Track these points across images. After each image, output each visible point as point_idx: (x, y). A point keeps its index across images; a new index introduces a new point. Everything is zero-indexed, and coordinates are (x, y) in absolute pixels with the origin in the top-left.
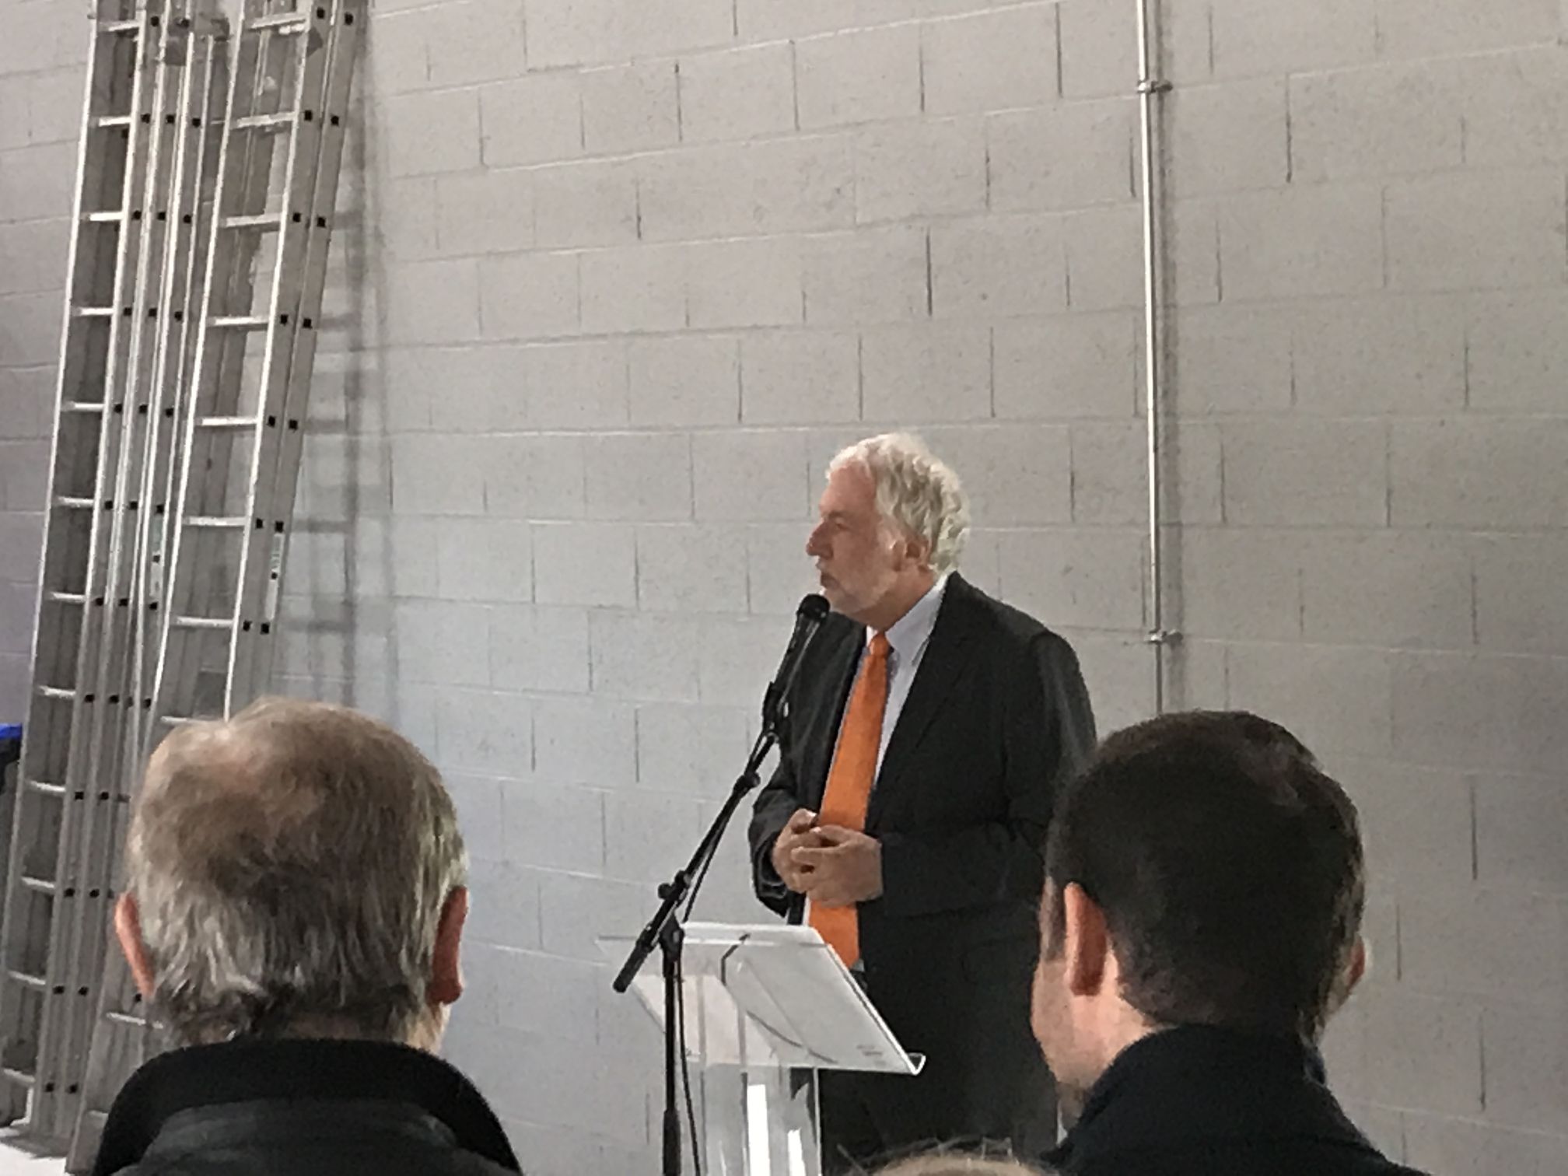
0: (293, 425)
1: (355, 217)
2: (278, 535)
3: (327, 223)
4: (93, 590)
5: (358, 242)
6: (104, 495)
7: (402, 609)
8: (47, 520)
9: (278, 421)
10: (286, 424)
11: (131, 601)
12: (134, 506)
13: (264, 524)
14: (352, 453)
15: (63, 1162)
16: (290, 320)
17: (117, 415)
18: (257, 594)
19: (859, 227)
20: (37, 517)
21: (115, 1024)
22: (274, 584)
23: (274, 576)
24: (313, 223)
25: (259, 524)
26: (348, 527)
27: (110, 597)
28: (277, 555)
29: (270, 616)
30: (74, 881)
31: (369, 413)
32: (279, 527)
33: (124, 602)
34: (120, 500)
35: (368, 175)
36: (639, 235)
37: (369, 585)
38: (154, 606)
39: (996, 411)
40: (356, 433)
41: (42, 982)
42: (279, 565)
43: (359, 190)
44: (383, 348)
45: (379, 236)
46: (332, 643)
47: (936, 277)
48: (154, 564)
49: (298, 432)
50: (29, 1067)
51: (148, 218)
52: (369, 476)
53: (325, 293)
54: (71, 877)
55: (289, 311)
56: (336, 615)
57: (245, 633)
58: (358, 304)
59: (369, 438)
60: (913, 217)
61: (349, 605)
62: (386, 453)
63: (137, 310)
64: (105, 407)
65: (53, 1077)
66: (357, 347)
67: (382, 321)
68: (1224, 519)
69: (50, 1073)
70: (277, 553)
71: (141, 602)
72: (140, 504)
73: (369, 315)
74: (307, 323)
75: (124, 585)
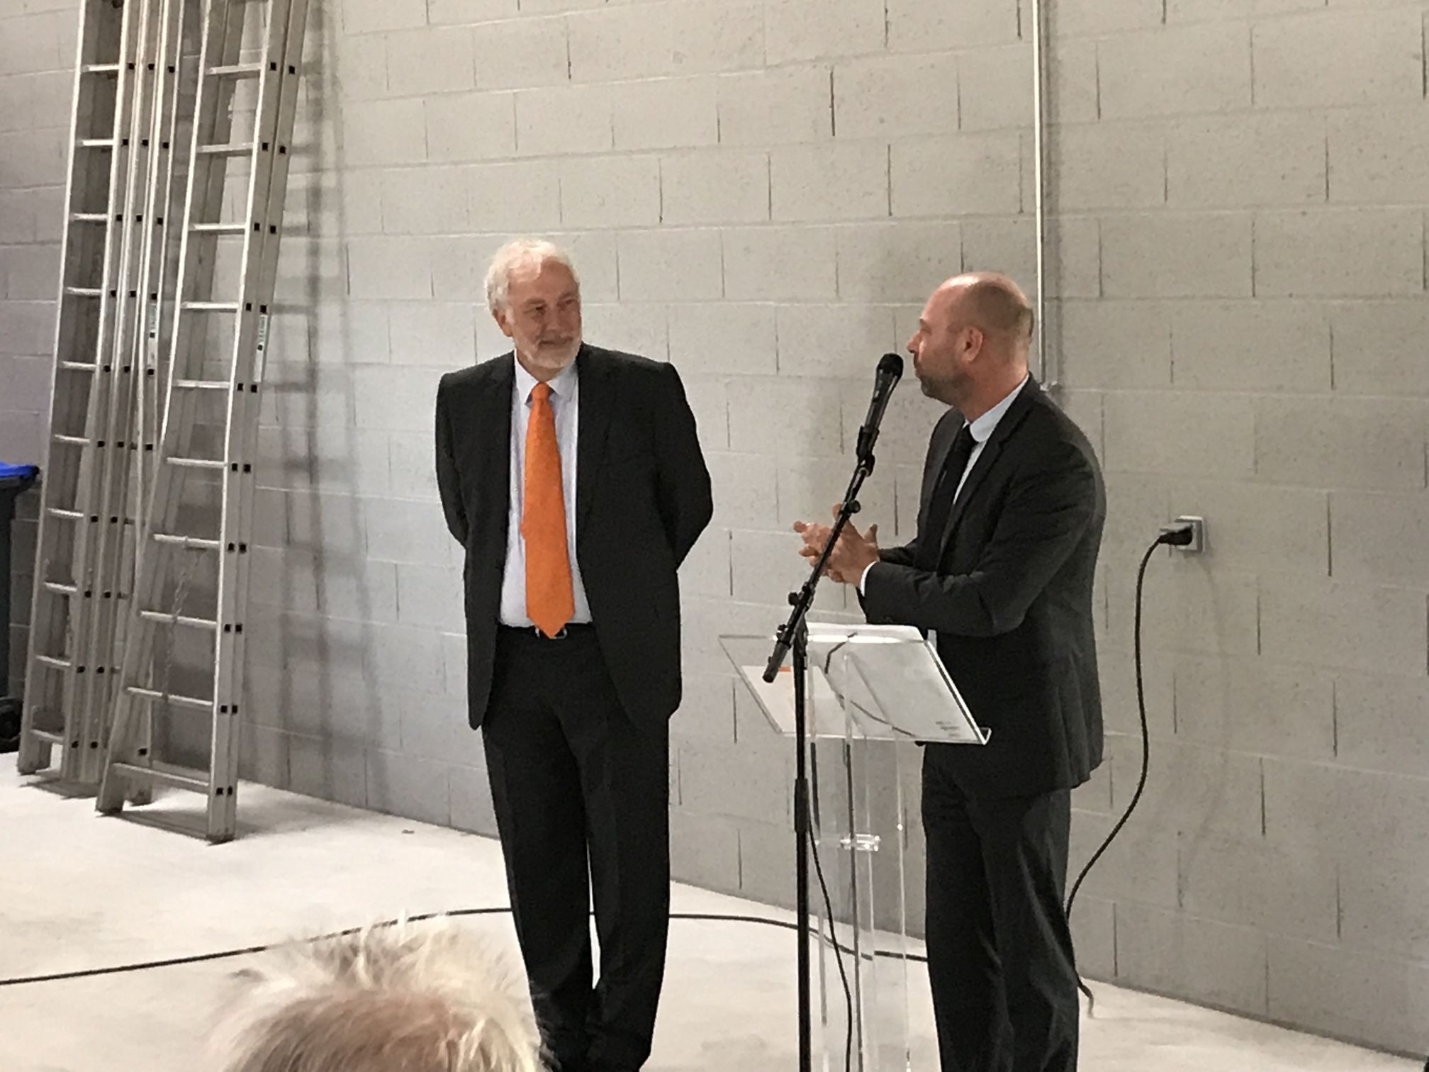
0: (273, 230)
1: (316, 66)
2: (263, 316)
3: (296, 71)
4: (102, 360)
5: (318, 85)
6: (110, 286)
7: (358, 374)
8: (60, 306)
9: (261, 227)
10: (267, 229)
11: (132, 369)
12: (133, 294)
13: (253, 307)
14: (314, 252)
15: (92, 802)
16: (270, 147)
17: (118, 223)
18: (246, 362)
19: (769, 67)
20: (52, 305)
21: (134, 696)
22: (260, 353)
23: (260, 348)
24: (286, 70)
25: (248, 307)
26: (311, 312)
27: (116, 365)
28: (262, 332)
29: (258, 380)
30: (91, 586)
31: (328, 220)
32: (263, 309)
33: (127, 369)
34: (123, 291)
35: (326, 33)
36: (570, 77)
37: (329, 354)
38: (151, 372)
39: (892, 211)
40: (318, 236)
41: (68, 664)
42: (264, 339)
43: (319, 45)
44: (339, 169)
45: (335, 81)
46: (297, 401)
47: (838, 107)
48: (150, 339)
49: (277, 236)
50: (59, 730)
51: (140, 68)
52: (328, 269)
53: (295, 128)
54: (89, 583)
55: (269, 140)
56: (301, 377)
57: (240, 392)
58: (318, 134)
59: (329, 240)
60: (818, 59)
61: (312, 372)
62: (343, 250)
63: (133, 142)
64: (109, 217)
65: (78, 735)
66: (317, 169)
67: (340, 148)
68: (1101, 293)
69: (76, 733)
70: (261, 330)
71: (141, 367)
72: (138, 293)
73: (328, 144)
74: (282, 150)
75: (126, 356)
